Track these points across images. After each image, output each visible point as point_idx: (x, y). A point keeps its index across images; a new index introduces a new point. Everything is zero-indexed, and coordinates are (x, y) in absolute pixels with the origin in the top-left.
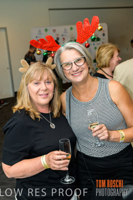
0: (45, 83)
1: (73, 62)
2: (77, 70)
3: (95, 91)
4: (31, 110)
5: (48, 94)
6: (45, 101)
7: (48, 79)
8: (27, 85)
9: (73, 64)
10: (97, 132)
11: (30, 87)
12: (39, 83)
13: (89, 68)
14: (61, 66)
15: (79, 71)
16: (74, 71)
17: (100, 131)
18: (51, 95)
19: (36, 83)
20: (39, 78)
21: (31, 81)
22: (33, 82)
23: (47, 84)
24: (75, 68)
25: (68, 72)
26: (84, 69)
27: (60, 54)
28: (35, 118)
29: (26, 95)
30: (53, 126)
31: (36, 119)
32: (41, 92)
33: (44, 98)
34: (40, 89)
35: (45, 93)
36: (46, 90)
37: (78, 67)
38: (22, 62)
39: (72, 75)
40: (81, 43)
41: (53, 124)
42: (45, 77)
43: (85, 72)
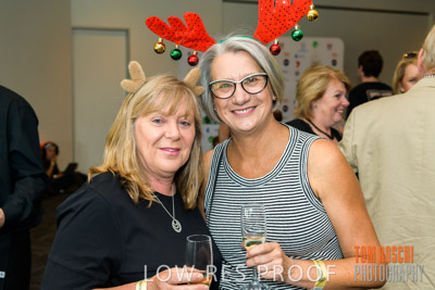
0: (178, 122)
1: (238, 82)
2: (245, 102)
3: (277, 157)
4: (134, 178)
5: (178, 150)
6: (169, 164)
7: (186, 116)
8: (134, 120)
9: (239, 87)
10: (257, 259)
11: (140, 127)
12: (164, 121)
13: (274, 102)
14: (210, 87)
15: (250, 104)
16: (237, 104)
17: (263, 258)
18: (185, 153)
19: (158, 121)
20: (167, 109)
21: (145, 114)
22: (151, 116)
23: (181, 125)
24: (240, 95)
25: (223, 103)
26: (261, 101)
27: (210, 60)
28: (140, 199)
29: (129, 142)
30: (177, 226)
31: (143, 201)
32: (165, 143)
33: (170, 157)
34: (163, 135)
35: (175, 146)
36: (179, 139)
37: (248, 96)
38: (133, 66)
39: (233, 112)
40: (265, 42)
41: (178, 223)
42: (181, 110)
43: (263, 110)
